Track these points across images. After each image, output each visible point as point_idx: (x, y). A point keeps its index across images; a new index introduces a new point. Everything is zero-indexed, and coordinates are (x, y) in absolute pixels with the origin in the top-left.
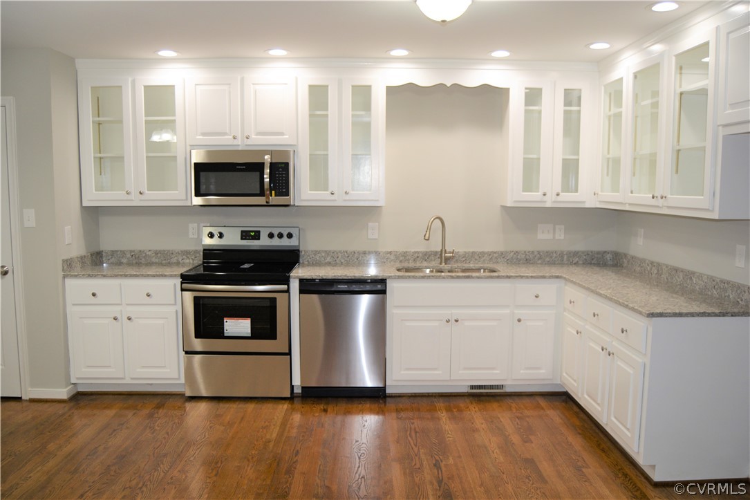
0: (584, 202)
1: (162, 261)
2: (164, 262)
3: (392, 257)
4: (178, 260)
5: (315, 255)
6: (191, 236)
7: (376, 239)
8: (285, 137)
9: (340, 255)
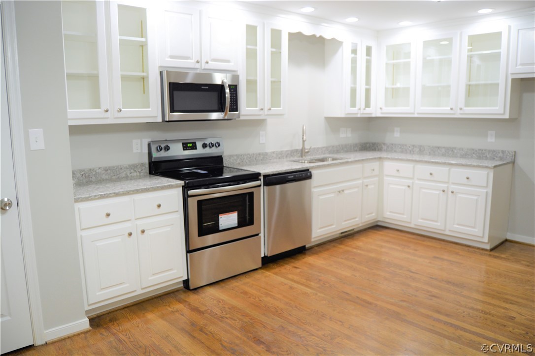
0: (371, 114)
1: (111, 177)
2: (114, 177)
3: (275, 155)
4: (126, 174)
5: (230, 158)
6: (135, 151)
7: (264, 143)
8: (230, 64)
9: (245, 157)
